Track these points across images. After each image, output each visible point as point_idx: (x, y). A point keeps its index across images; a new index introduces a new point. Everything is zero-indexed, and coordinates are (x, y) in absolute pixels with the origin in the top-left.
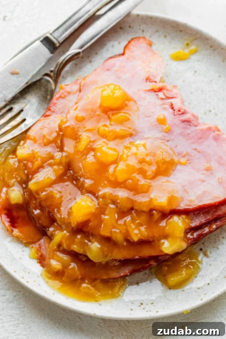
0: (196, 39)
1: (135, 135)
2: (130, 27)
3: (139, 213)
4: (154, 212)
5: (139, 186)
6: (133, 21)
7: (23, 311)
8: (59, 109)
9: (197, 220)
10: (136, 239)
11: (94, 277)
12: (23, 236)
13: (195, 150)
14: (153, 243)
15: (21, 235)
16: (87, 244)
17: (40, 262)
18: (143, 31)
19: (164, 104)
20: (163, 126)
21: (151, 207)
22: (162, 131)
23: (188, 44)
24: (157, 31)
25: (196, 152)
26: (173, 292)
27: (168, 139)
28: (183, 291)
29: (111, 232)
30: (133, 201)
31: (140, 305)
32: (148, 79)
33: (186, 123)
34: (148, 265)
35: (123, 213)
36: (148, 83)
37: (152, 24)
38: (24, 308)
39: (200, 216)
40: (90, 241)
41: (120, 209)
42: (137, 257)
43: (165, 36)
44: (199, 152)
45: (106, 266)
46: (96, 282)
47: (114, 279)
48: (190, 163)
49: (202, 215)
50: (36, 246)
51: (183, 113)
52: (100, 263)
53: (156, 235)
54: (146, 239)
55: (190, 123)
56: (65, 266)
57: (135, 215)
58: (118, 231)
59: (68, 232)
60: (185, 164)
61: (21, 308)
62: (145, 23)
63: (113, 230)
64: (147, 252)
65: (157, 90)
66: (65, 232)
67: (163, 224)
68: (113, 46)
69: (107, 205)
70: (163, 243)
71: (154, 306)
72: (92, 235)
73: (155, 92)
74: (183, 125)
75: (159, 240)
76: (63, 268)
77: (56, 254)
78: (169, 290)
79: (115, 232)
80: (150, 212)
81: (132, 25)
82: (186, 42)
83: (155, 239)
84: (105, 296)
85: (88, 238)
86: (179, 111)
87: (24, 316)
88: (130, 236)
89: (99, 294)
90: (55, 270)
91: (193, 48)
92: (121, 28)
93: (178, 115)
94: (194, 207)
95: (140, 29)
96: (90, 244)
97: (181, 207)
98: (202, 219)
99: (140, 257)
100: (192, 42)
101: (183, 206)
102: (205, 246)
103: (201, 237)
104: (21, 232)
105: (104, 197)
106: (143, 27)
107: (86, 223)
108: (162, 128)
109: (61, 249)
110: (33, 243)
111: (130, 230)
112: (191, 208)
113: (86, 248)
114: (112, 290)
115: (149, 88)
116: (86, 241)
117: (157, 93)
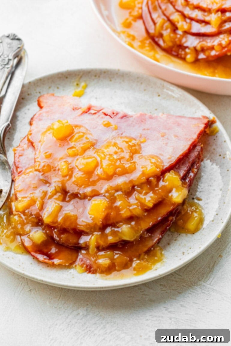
0: (81, 77)
1: (97, 143)
2: (29, 94)
3: (141, 185)
4: (150, 179)
5: (128, 168)
6: (29, 89)
7: (101, 316)
8: (25, 163)
9: (182, 171)
10: (151, 205)
11: (138, 254)
12: (64, 261)
13: (144, 129)
14: (165, 202)
15: (61, 261)
16: (118, 231)
17: (90, 272)
18: (40, 93)
19: (99, 116)
20: (111, 127)
21: (147, 176)
22: (113, 131)
23: (77, 84)
24: (50, 87)
25: (146, 131)
26: (197, 234)
27: (121, 133)
28: (204, 229)
29: (130, 210)
30: (131, 181)
31: (183, 254)
32: (74, 109)
33: (124, 118)
34: (169, 222)
35: (129, 193)
36: (77, 111)
37: (44, 84)
38: (100, 313)
39: (181, 167)
40: (118, 227)
41: (125, 191)
42: (159, 218)
43: (58, 88)
44: (148, 129)
45: (141, 239)
46: (142, 256)
47: (152, 246)
48: (148, 139)
49: (182, 166)
50: (78, 262)
51: (117, 114)
52: (135, 240)
53: (163, 194)
54: (157, 202)
55: (127, 117)
56: (112, 259)
57: (139, 189)
58: (135, 206)
59: (98, 232)
60: (145, 141)
61: (98, 314)
62: (38, 86)
63: (131, 208)
64: (163, 211)
65: (88, 111)
66: (96, 233)
67: (161, 183)
68: (26, 114)
69: (113, 195)
70: (172, 196)
71: (193, 248)
72: (118, 223)
73: (86, 112)
74: (123, 120)
75: (167, 196)
76: (112, 261)
77: (99, 255)
78: (194, 235)
79: (134, 209)
80: (148, 182)
81: (29, 93)
82: (75, 84)
83: (164, 197)
84: (155, 262)
85: (116, 227)
86: (113, 113)
87: (104, 318)
88: (146, 206)
89: (150, 263)
90: (106, 266)
91: (83, 84)
92: (23, 99)
93: (115, 117)
94: (175, 160)
95: (36, 93)
96: (120, 230)
97: (166, 166)
98: (184, 168)
99: (161, 217)
100: (79, 81)
101: (167, 165)
102: (193, 195)
103: (192, 182)
104: (60, 259)
105: (107, 191)
106: (38, 90)
107: (107, 218)
108: (112, 128)
109: (100, 248)
110: (74, 262)
111: (143, 201)
112: (173, 162)
113: (119, 234)
114: (156, 256)
115: (81, 112)
116: (116, 229)
117: (89, 112)
